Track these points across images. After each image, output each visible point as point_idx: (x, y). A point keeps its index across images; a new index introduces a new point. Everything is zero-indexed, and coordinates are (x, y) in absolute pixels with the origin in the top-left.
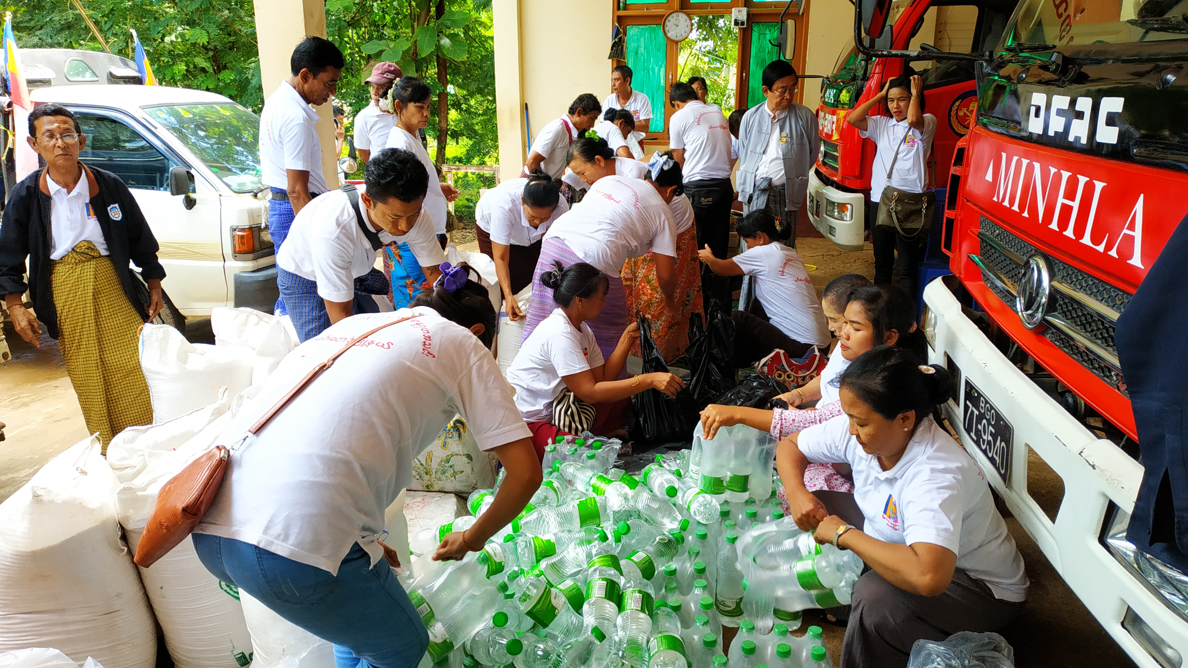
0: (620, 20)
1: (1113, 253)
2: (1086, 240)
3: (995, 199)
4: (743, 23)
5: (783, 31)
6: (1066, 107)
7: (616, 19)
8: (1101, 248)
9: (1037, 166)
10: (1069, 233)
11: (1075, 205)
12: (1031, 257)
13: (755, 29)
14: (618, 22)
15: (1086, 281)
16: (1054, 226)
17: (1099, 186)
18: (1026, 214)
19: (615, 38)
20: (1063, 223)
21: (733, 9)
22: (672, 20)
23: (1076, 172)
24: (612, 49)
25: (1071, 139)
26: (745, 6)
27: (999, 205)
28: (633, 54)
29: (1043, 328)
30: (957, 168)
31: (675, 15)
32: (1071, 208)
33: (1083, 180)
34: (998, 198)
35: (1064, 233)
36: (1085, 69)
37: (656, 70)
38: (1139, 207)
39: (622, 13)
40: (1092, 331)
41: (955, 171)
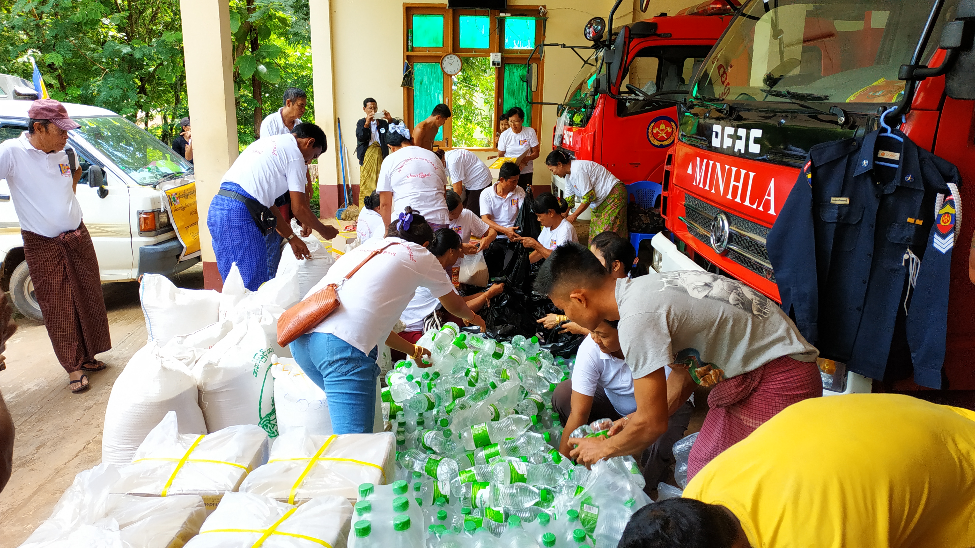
0: (409, 58)
1: (761, 208)
2: (747, 203)
3: (694, 184)
4: (498, 64)
5: (529, 72)
6: (732, 133)
7: (405, 57)
8: (755, 207)
9: (718, 165)
10: (738, 200)
11: (740, 185)
12: (718, 214)
13: (507, 68)
14: (408, 60)
15: (748, 225)
16: (729, 197)
17: (752, 174)
18: (713, 191)
19: (406, 71)
20: (734, 195)
21: (491, 54)
22: (447, 60)
23: (739, 168)
24: (404, 80)
25: (736, 150)
26: (499, 52)
27: (697, 187)
28: (418, 83)
29: (726, 252)
30: (668, 166)
31: (449, 56)
32: (738, 187)
33: (743, 172)
34: (696, 183)
35: (735, 200)
36: (741, 114)
37: (436, 95)
38: (772, 185)
39: (410, 53)
40: (752, 250)
41: (667, 168)
